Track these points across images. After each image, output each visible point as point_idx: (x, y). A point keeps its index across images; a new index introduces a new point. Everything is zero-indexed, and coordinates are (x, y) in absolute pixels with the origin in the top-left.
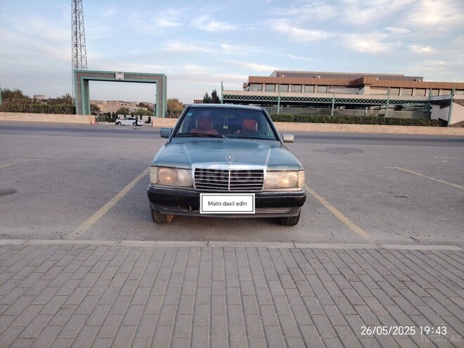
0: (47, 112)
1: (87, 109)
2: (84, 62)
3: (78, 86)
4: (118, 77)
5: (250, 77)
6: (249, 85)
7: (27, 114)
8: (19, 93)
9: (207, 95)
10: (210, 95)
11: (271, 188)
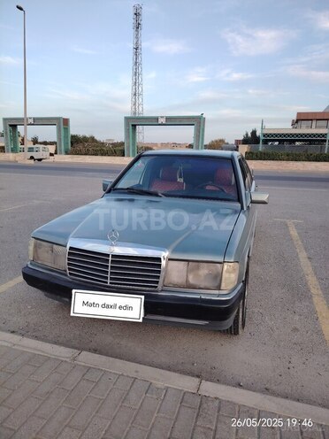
0: (102, 155)
1: (133, 151)
2: (141, 109)
3: (127, 131)
4: (161, 121)
5: (299, 114)
6: (297, 122)
7: (88, 157)
8: (93, 139)
9: (247, 135)
10: (250, 135)
11: (175, 286)
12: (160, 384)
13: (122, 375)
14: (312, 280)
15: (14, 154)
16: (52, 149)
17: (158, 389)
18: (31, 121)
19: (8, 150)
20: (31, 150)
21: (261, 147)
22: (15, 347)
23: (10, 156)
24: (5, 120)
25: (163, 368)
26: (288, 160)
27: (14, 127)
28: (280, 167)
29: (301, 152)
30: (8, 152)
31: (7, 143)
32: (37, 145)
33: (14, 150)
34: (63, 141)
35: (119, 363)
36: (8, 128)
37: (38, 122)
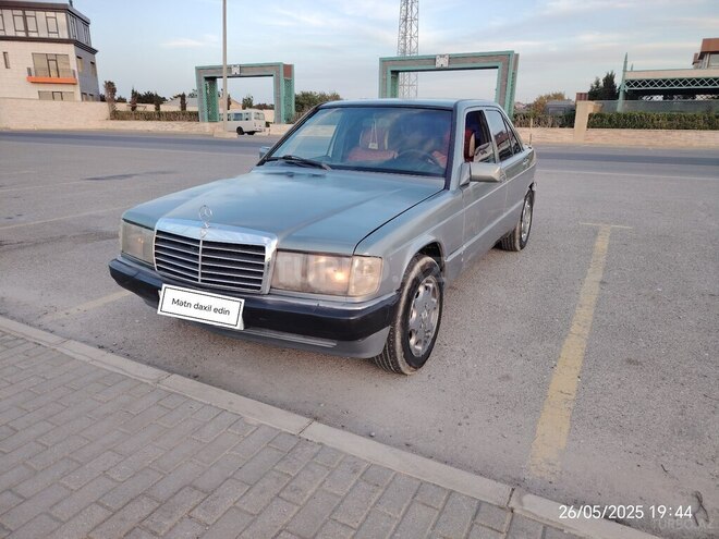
2: (414, 44)
3: (384, 82)
4: (440, 62)
5: (707, 41)
6: (702, 57)
9: (597, 83)
10: (601, 84)
11: (288, 288)
12: (253, 421)
13: (210, 405)
14: (584, 315)
15: (213, 125)
16: (269, 115)
17: (247, 424)
18: (236, 71)
19: (203, 117)
20: (238, 117)
21: (621, 105)
22: (94, 363)
23: (205, 127)
24: (199, 70)
25: (274, 405)
26: (670, 127)
27: (212, 80)
28: (654, 141)
29: (698, 113)
30: (203, 120)
31: (202, 107)
32: (248, 110)
33: (212, 118)
34: (282, 102)
35: (213, 391)
36: (204, 82)
37: (247, 71)
